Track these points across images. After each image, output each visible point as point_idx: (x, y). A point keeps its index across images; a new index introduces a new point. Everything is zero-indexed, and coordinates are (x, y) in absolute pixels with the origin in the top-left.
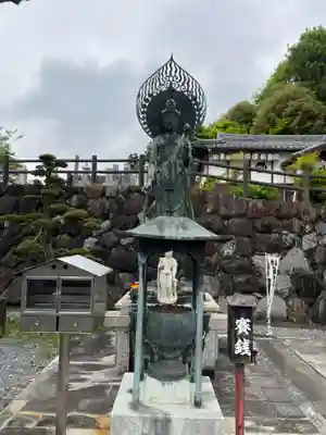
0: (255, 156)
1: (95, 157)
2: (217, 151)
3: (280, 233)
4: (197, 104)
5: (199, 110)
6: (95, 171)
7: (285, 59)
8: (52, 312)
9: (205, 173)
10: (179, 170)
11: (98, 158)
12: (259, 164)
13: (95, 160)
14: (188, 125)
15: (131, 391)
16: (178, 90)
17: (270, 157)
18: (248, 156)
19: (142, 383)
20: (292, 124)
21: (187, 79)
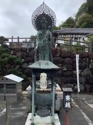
0: (74, 36)
1: (18, 37)
2: (61, 34)
3: (82, 63)
4: (53, 19)
5: (54, 21)
6: (18, 42)
8: (3, 94)
9: (57, 42)
10: (47, 42)
12: (75, 39)
13: (18, 38)
14: (50, 27)
15: (31, 120)
16: (46, 14)
17: (79, 36)
18: (71, 36)
19: (34, 117)
21: (50, 10)
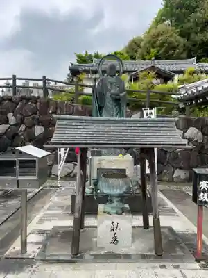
1: (14, 76)
6: (14, 86)
7: (162, 7)
11: (17, 77)
20: (161, 52)
